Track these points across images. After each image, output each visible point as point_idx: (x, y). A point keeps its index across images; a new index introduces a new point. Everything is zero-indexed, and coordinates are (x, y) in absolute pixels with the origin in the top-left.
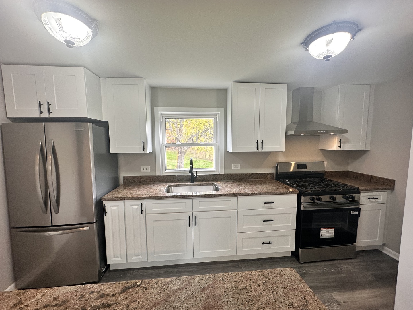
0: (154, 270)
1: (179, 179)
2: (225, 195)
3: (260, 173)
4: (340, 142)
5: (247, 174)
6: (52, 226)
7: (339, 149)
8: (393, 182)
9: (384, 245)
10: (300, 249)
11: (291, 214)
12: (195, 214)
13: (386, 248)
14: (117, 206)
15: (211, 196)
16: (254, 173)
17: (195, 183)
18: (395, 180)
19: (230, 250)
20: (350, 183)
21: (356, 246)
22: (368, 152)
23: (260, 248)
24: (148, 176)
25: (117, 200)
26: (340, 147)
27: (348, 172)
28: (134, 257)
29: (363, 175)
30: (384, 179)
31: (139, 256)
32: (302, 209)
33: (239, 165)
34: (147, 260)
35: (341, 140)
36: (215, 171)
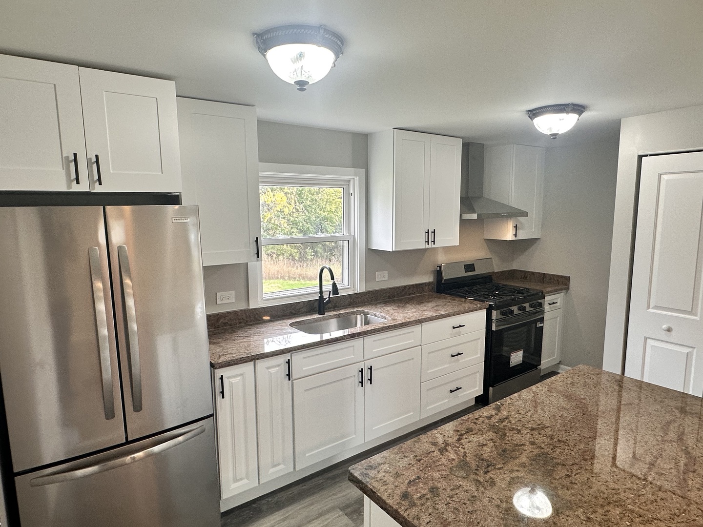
0: (303, 484)
1: (293, 311)
2: (407, 323)
3: (416, 285)
4: (515, 228)
5: (399, 288)
6: (128, 442)
7: (514, 238)
8: (567, 279)
9: (560, 363)
10: (490, 388)
11: (479, 340)
12: (368, 364)
13: (562, 366)
14: (239, 375)
15: (390, 329)
16: (408, 286)
17: (327, 314)
18: (570, 277)
19: (412, 413)
20: (534, 287)
21: (541, 369)
22: (538, 242)
23: (447, 400)
24: (235, 313)
25: (244, 362)
26: (516, 235)
27: (514, 270)
28: (272, 470)
29: (533, 273)
30: (558, 276)
31: (280, 464)
32: (494, 328)
33: (386, 273)
34: (294, 468)
35: (516, 225)
36: (348, 288)
